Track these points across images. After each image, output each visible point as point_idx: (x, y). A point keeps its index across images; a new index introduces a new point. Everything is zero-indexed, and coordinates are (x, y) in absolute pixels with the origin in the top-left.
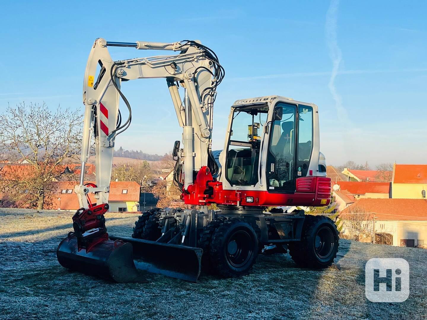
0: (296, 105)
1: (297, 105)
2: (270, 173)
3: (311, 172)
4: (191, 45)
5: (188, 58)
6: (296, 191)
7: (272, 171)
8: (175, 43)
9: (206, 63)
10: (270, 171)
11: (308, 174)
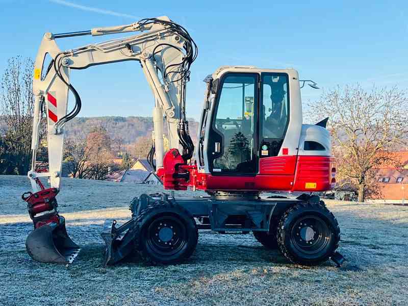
0: (258, 74)
1: (260, 73)
2: (213, 153)
3: (285, 151)
4: (155, 23)
5: (151, 37)
6: (259, 173)
7: (216, 151)
8: (133, 24)
9: (171, 39)
10: (214, 151)
11: (280, 154)
